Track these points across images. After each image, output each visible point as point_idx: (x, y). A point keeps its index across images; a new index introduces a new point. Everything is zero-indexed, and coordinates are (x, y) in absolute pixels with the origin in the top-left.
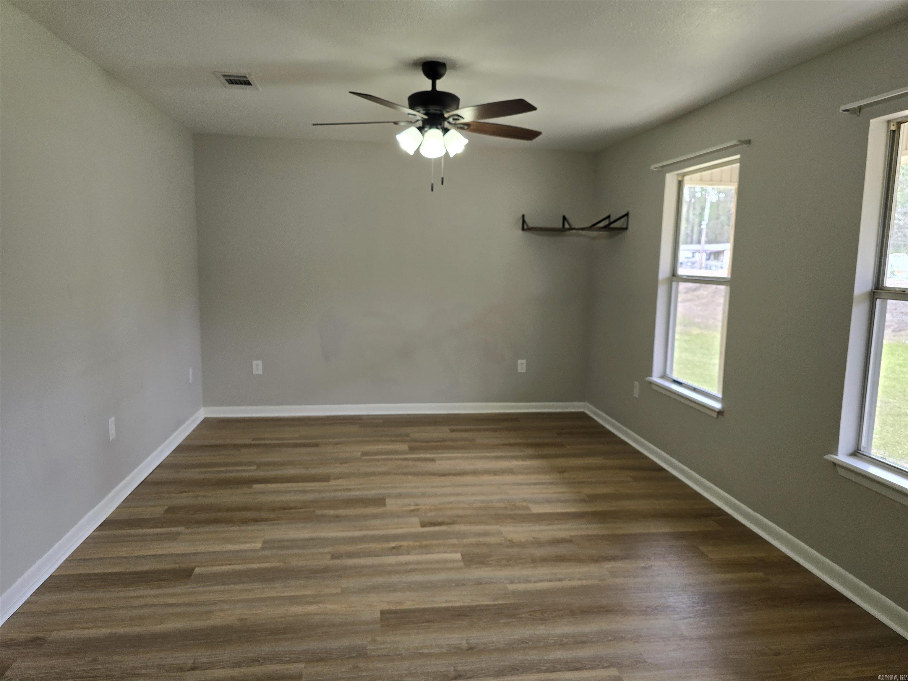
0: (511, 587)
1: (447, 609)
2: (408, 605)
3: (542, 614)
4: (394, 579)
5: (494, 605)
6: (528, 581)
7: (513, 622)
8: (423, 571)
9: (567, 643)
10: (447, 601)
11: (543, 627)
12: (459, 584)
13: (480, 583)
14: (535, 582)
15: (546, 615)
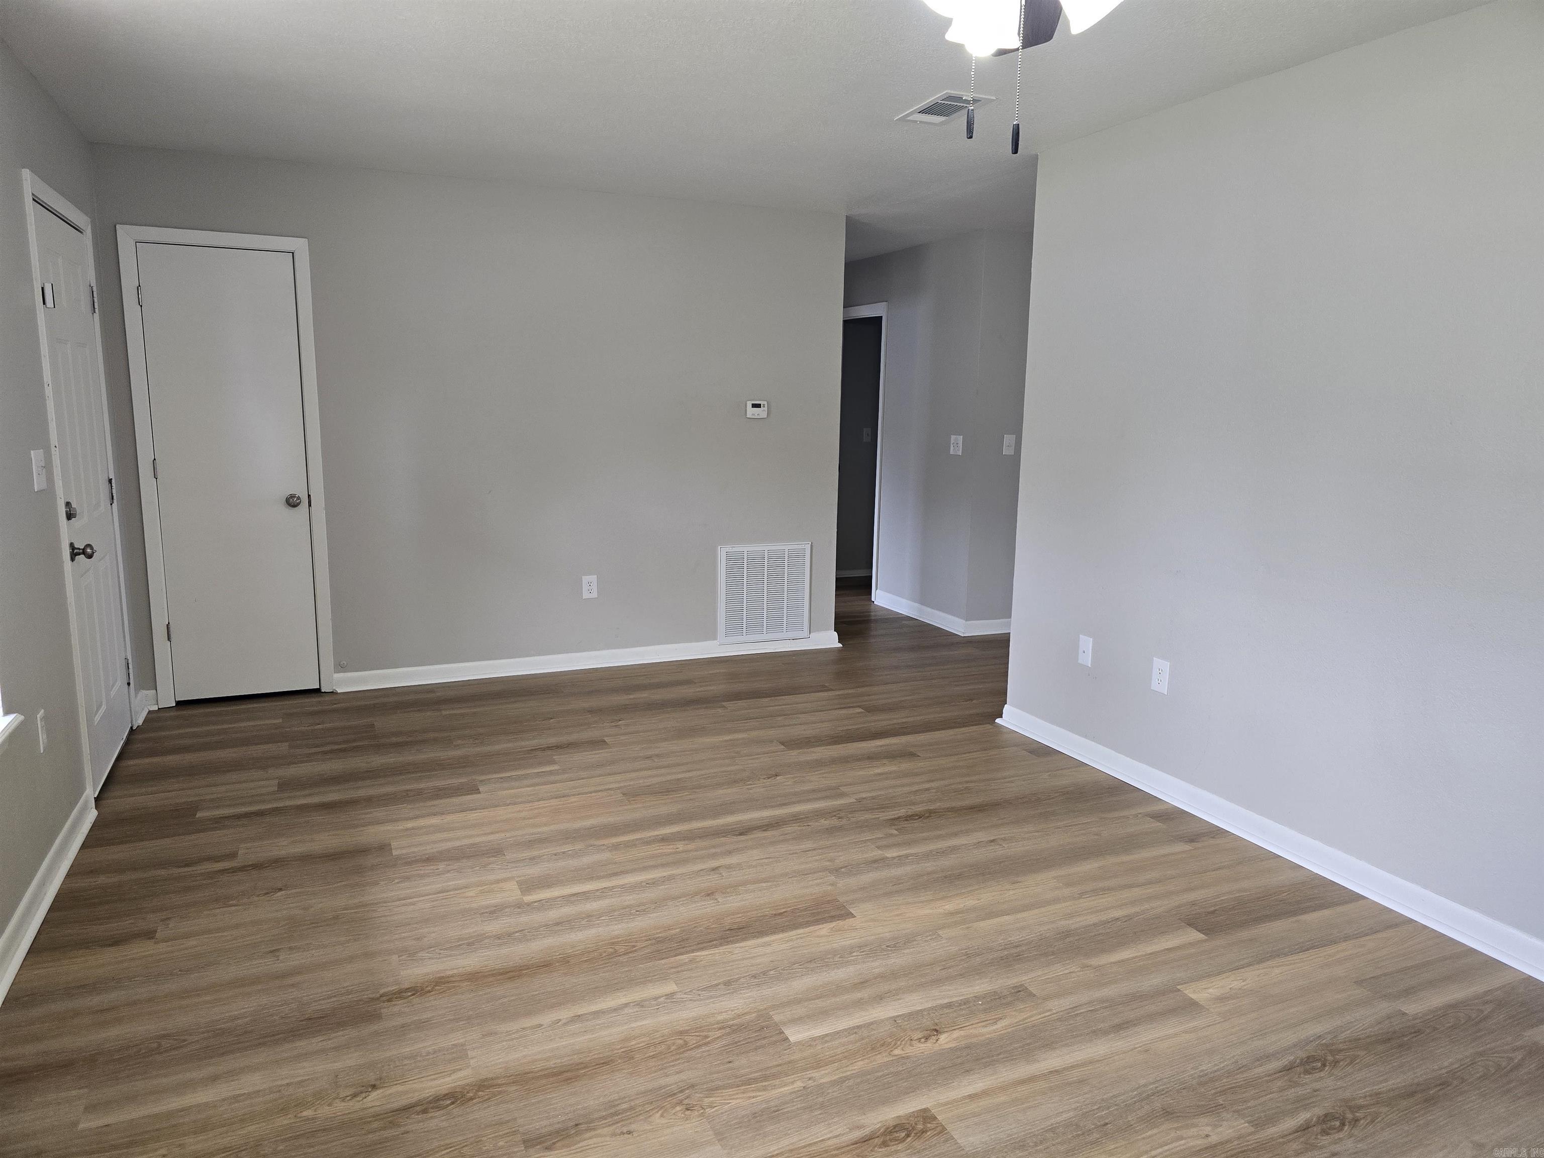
0: (671, 987)
1: (762, 933)
2: (824, 929)
3: (616, 951)
4: (876, 966)
5: (693, 951)
6: (640, 1004)
7: (660, 933)
8: (839, 989)
9: (583, 919)
10: (769, 944)
11: (616, 933)
12: (761, 977)
13: (727, 983)
14: (626, 1005)
15: (611, 950)
